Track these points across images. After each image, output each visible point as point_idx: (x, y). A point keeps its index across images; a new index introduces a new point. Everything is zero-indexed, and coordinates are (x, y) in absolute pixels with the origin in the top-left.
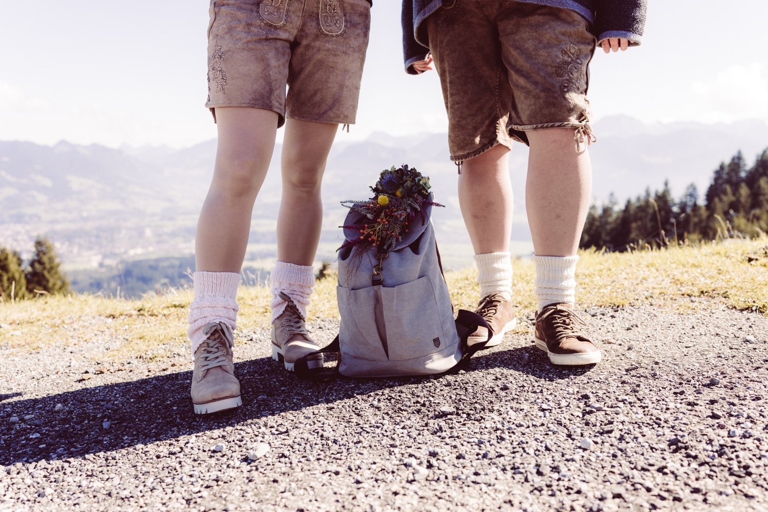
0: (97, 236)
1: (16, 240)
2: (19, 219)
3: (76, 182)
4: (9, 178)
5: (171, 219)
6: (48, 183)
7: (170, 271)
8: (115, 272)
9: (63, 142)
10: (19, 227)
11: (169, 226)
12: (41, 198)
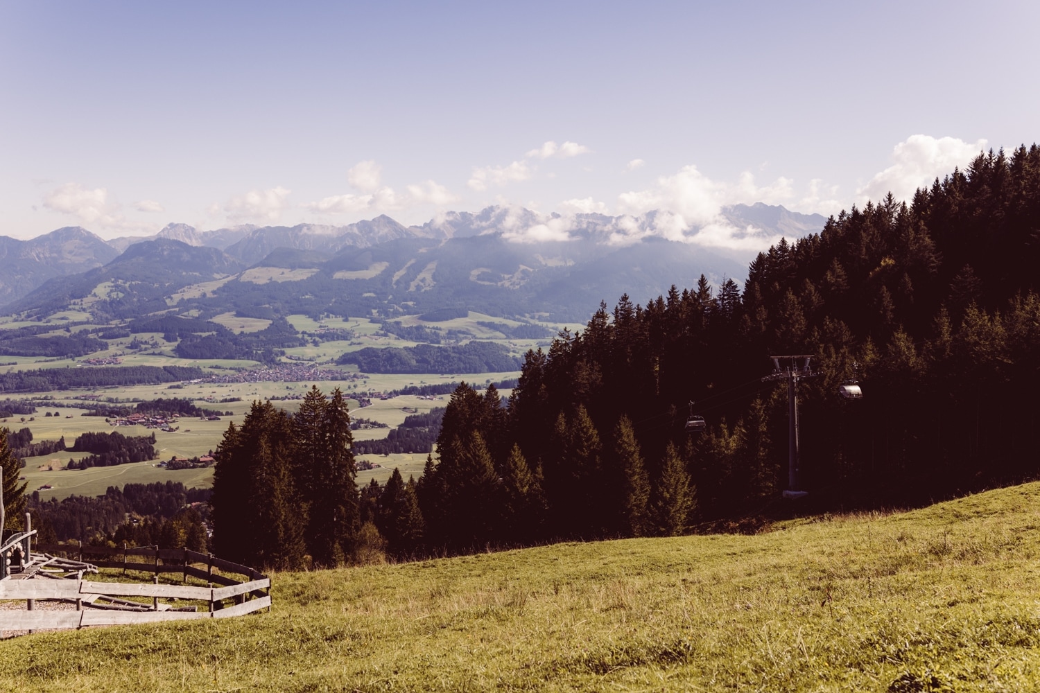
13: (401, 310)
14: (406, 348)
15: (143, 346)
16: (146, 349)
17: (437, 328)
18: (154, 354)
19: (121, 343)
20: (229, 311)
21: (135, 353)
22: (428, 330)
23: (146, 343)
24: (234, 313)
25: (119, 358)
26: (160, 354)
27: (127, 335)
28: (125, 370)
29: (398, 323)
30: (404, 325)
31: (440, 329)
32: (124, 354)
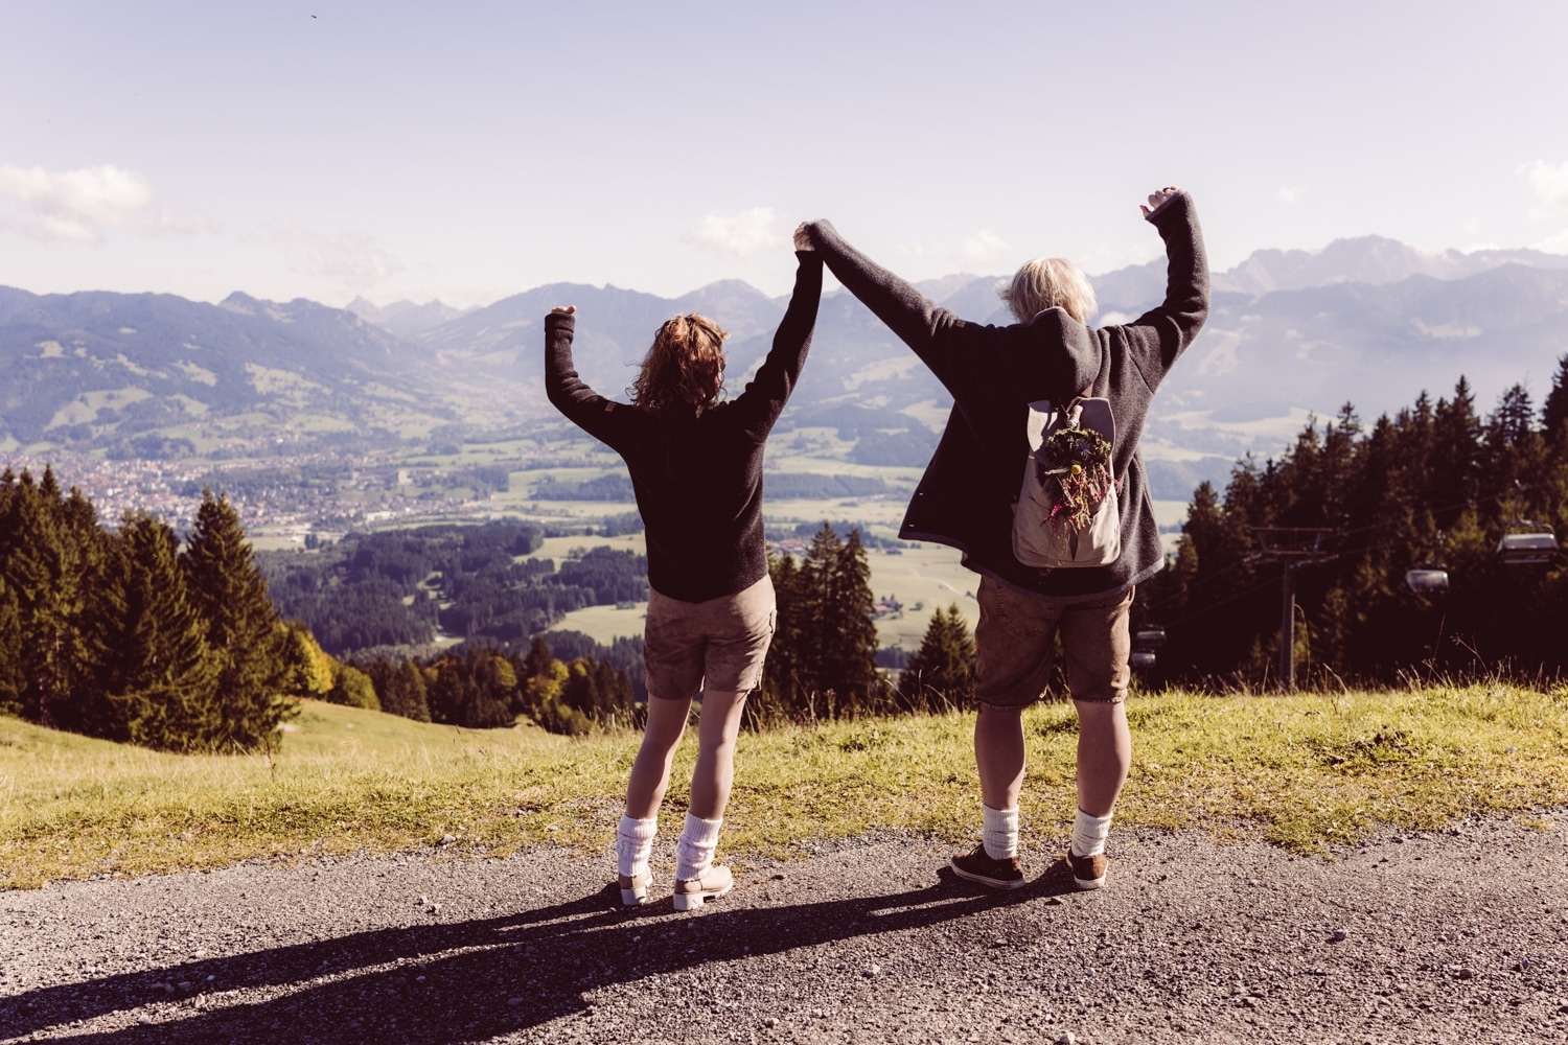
0: (304, 485)
1: (144, 492)
2: (152, 449)
3: (263, 378)
4: (133, 368)
5: (449, 451)
6: (209, 378)
7: (446, 555)
8: (339, 557)
9: (238, 297)
10: (151, 466)
11: (444, 466)
12: (196, 408)
13: (1182, 403)
14: (1186, 463)
15: (810, 446)
16: (813, 450)
17: (1238, 433)
18: (823, 457)
19: (782, 441)
20: (929, 399)
21: (798, 454)
22: (1222, 436)
23: (814, 441)
24: (934, 402)
25: (779, 461)
26: (832, 458)
27: (789, 430)
28: (784, 477)
29: (1175, 423)
30: (1185, 427)
31: (1242, 434)
32: (784, 456)
